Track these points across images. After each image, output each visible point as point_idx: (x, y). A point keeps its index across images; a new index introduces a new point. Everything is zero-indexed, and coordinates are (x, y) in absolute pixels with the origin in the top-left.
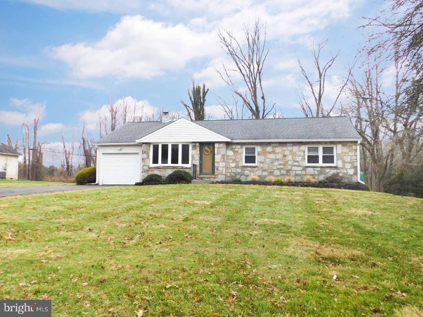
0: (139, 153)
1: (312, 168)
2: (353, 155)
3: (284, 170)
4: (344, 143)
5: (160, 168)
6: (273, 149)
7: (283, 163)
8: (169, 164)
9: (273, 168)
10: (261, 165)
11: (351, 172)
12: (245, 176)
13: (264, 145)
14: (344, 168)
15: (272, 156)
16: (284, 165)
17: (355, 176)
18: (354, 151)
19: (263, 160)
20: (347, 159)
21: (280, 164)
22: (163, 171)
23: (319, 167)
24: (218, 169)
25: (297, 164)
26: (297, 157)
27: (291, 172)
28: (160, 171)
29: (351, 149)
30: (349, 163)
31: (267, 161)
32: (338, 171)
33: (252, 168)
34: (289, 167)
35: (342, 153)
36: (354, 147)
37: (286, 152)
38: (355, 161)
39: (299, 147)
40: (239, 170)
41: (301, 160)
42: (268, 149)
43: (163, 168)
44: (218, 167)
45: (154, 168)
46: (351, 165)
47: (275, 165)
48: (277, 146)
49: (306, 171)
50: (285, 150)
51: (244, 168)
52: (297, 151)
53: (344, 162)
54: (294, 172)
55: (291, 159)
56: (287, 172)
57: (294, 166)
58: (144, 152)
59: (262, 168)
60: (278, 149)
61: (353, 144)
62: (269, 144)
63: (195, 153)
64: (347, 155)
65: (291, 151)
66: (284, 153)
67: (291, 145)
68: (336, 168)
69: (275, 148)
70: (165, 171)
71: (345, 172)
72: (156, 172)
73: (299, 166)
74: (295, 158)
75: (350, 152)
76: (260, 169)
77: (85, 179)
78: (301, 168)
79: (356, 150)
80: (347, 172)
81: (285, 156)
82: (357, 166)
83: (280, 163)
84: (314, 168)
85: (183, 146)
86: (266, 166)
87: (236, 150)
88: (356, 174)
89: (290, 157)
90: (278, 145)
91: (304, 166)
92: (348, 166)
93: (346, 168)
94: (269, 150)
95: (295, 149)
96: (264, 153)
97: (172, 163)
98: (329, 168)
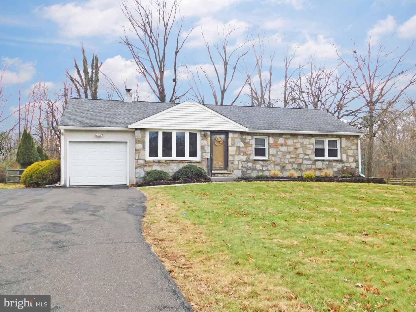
0: (127, 142)
1: (321, 162)
2: (355, 148)
3: (295, 164)
4: (347, 137)
5: (162, 162)
6: (285, 141)
7: (295, 156)
8: (174, 157)
9: (285, 162)
10: (273, 159)
11: (354, 165)
12: (256, 171)
13: (276, 136)
14: (347, 161)
15: (284, 149)
16: (295, 158)
17: (357, 169)
18: (355, 145)
19: (275, 153)
20: (350, 153)
21: (292, 158)
22: (165, 166)
23: (327, 161)
24: (232, 163)
25: (307, 157)
26: (307, 150)
27: (302, 166)
28: (161, 166)
29: (353, 143)
30: (351, 156)
31: (279, 154)
32: (343, 165)
33: (264, 162)
34: (301, 161)
35: (346, 147)
36: (355, 141)
37: (297, 144)
38: (357, 154)
39: (310, 139)
40: (250, 164)
41: (311, 153)
42: (279, 140)
43: (166, 162)
44: (233, 161)
45: (154, 162)
46: (353, 158)
47: (287, 159)
48: (288, 138)
49: (315, 164)
50: (297, 143)
51: (256, 162)
52: (308, 143)
53: (348, 156)
54: (305, 166)
55: (302, 152)
56: (298, 166)
57: (305, 159)
58: (137, 141)
59: (274, 161)
60: (290, 142)
61: (355, 138)
62: (281, 135)
63: (206, 144)
64: (350, 149)
65: (302, 143)
66: (296, 145)
67: (302, 137)
68: (341, 161)
69: (287, 140)
70: (168, 166)
71: (349, 165)
72: (156, 168)
73: (309, 159)
74: (305, 151)
75: (352, 145)
76: (272, 163)
77: (44, 179)
78: (311, 162)
79: (357, 144)
80: (351, 166)
81: (296, 149)
82: (358, 160)
83: (292, 156)
84: (323, 162)
85: (190, 134)
86: (278, 160)
87: (247, 141)
88: (357, 167)
89: (300, 151)
90: (289, 136)
91: (314, 159)
92: (351, 159)
93: (349, 161)
94: (281, 142)
95: (306, 141)
96: (276, 145)
97: (178, 155)
98: (336, 162)
